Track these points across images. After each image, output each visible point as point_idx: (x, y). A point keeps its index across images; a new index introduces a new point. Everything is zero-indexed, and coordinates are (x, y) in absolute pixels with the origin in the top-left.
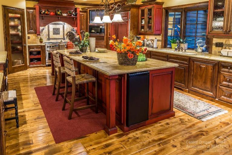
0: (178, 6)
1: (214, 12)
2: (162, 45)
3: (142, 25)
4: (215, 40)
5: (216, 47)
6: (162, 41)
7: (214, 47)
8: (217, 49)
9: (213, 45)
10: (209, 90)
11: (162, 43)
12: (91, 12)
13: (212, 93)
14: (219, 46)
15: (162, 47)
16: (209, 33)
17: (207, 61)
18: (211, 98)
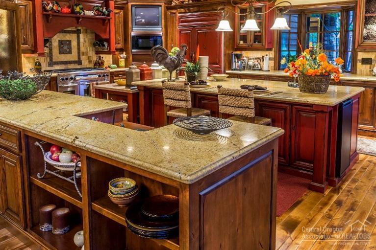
0: (303, 6)
1: (365, 17)
2: (275, 65)
3: (241, 34)
4: (361, 55)
5: (362, 64)
6: (274, 60)
7: (359, 65)
8: (364, 67)
9: (358, 62)
10: (368, 122)
11: (275, 63)
12: (134, 8)
13: (372, 127)
14: (367, 63)
15: (274, 70)
16: (359, 45)
17: (365, 84)
18: (370, 134)
